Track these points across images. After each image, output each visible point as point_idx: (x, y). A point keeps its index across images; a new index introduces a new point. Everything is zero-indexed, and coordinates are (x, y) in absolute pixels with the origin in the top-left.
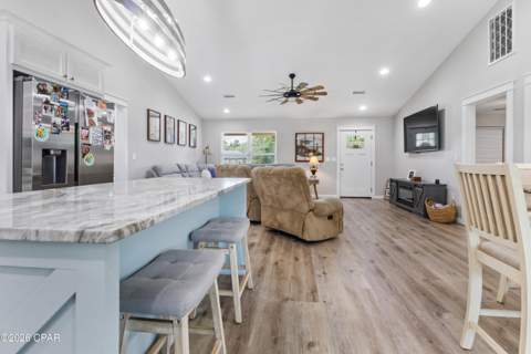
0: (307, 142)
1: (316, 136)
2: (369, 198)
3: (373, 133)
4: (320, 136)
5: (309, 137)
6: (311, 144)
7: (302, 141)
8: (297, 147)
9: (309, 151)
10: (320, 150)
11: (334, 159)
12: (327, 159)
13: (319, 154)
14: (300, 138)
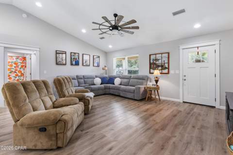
0: (157, 60)
1: (163, 55)
2: (214, 107)
3: (217, 47)
4: (166, 55)
5: (159, 57)
6: (160, 61)
7: (153, 60)
8: (150, 64)
9: (159, 66)
10: (166, 65)
11: (177, 72)
12: (171, 72)
13: (166, 68)
14: (153, 57)
